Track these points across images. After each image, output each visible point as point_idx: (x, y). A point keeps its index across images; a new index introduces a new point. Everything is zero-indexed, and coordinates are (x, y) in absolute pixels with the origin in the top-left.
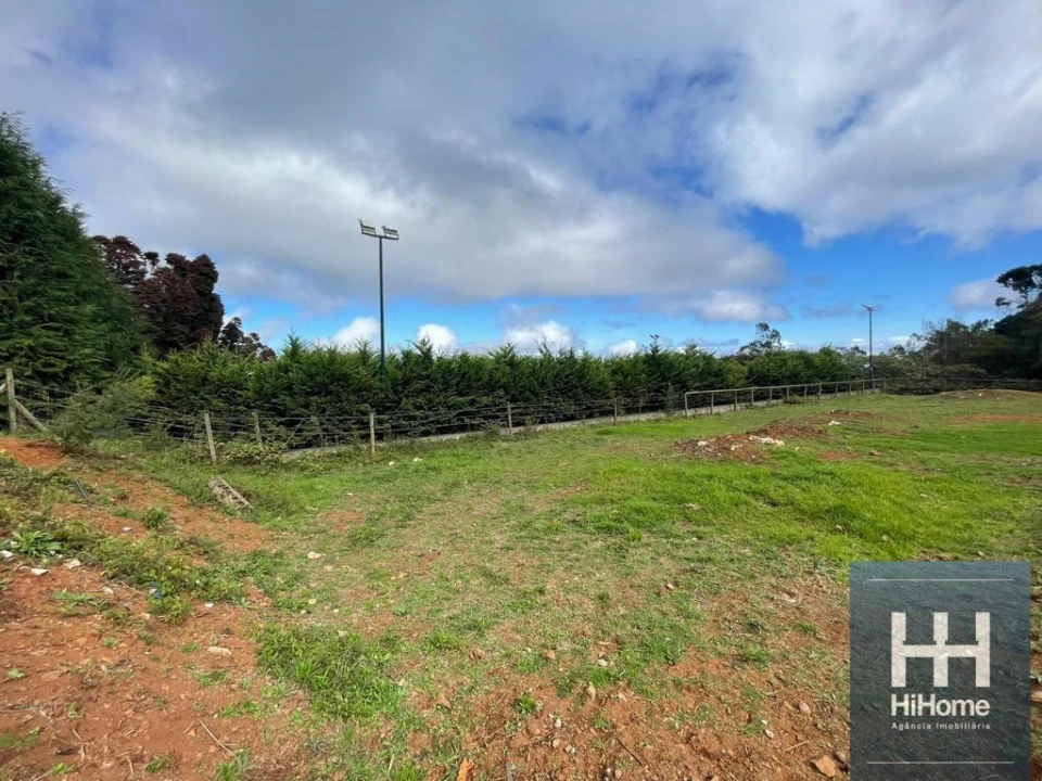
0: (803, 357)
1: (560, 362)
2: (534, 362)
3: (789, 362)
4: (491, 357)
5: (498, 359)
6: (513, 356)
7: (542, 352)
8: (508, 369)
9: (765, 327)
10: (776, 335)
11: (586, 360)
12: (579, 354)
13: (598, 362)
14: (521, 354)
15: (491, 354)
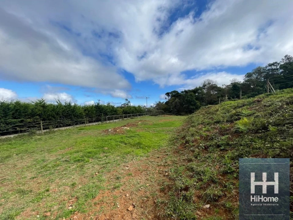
0: (134, 107)
1: (65, 106)
2: (54, 106)
3: (132, 109)
4: (33, 104)
5: (37, 104)
6: (45, 103)
7: (58, 103)
8: (41, 108)
9: (127, 100)
10: (129, 102)
11: (75, 106)
12: (73, 104)
13: (79, 107)
14: (48, 103)
15: (33, 102)
